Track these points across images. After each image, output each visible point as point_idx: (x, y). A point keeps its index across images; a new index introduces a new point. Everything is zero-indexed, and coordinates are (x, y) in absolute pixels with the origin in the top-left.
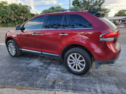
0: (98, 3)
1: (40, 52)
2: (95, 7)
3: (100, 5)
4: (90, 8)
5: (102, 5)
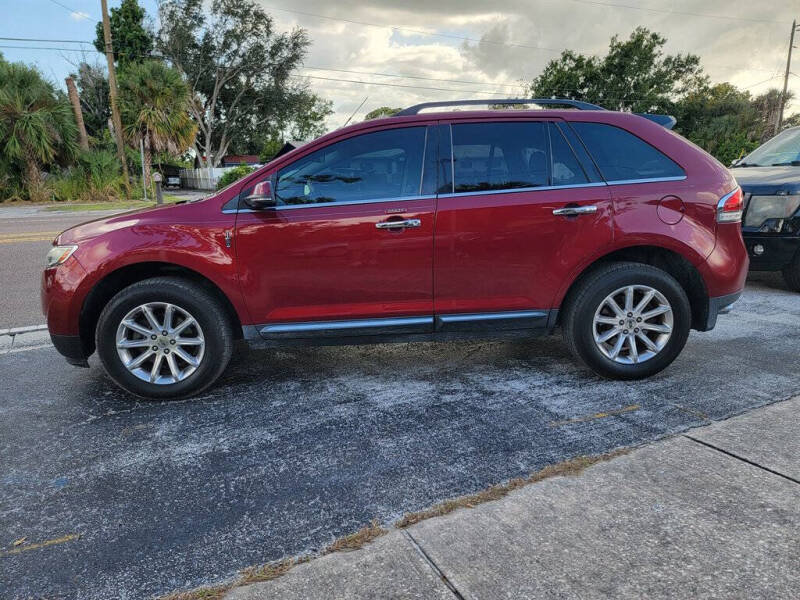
0: (268, 60)
1: (431, 320)
2: (253, 80)
3: (281, 73)
4: (223, 86)
5: (293, 73)
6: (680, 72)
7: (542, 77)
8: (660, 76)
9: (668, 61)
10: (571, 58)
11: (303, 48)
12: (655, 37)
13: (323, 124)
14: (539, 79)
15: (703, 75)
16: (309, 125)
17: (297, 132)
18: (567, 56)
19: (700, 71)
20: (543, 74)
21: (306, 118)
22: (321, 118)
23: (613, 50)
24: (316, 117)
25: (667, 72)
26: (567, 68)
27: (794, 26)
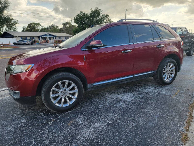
6: (105, 18)
7: (76, 17)
8: (101, 18)
9: (103, 15)
10: (82, 13)
11: (8, 4)
12: (100, 10)
13: (16, 27)
14: (75, 18)
15: (110, 19)
16: (11, 27)
17: (7, 29)
18: (81, 12)
19: (109, 18)
20: (76, 16)
21: (10, 25)
22: (15, 25)
23: (91, 12)
24: (13, 24)
25: (103, 18)
26: (82, 15)
27: (126, 10)
